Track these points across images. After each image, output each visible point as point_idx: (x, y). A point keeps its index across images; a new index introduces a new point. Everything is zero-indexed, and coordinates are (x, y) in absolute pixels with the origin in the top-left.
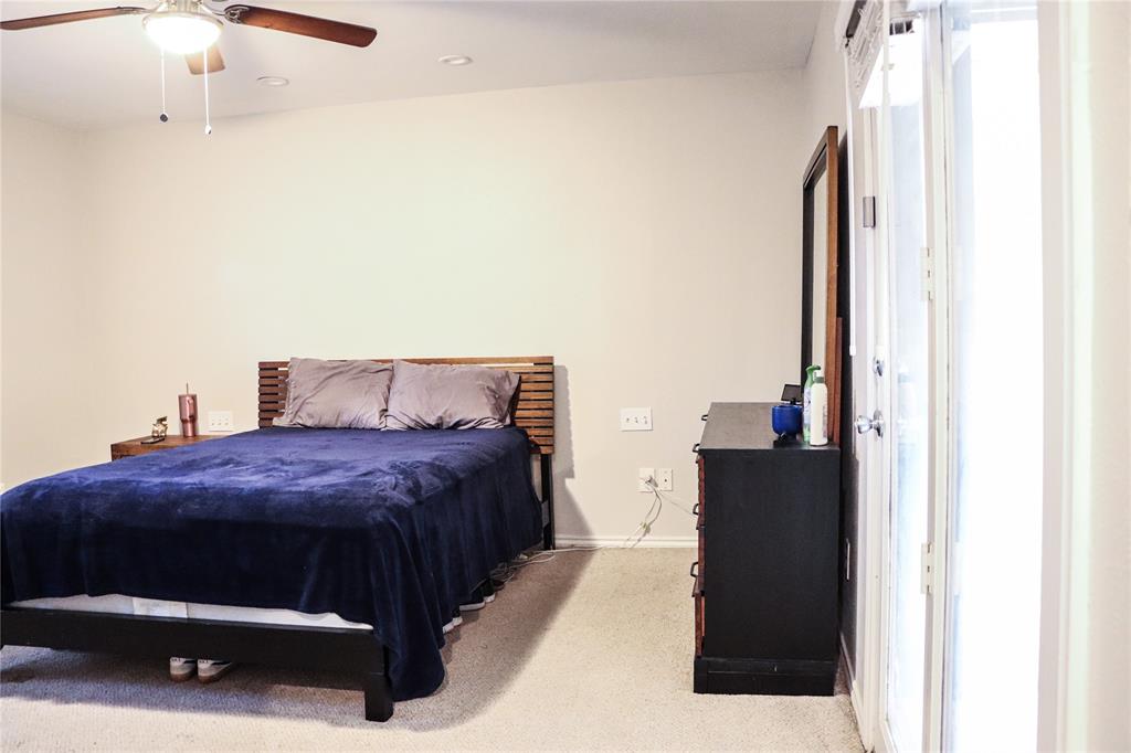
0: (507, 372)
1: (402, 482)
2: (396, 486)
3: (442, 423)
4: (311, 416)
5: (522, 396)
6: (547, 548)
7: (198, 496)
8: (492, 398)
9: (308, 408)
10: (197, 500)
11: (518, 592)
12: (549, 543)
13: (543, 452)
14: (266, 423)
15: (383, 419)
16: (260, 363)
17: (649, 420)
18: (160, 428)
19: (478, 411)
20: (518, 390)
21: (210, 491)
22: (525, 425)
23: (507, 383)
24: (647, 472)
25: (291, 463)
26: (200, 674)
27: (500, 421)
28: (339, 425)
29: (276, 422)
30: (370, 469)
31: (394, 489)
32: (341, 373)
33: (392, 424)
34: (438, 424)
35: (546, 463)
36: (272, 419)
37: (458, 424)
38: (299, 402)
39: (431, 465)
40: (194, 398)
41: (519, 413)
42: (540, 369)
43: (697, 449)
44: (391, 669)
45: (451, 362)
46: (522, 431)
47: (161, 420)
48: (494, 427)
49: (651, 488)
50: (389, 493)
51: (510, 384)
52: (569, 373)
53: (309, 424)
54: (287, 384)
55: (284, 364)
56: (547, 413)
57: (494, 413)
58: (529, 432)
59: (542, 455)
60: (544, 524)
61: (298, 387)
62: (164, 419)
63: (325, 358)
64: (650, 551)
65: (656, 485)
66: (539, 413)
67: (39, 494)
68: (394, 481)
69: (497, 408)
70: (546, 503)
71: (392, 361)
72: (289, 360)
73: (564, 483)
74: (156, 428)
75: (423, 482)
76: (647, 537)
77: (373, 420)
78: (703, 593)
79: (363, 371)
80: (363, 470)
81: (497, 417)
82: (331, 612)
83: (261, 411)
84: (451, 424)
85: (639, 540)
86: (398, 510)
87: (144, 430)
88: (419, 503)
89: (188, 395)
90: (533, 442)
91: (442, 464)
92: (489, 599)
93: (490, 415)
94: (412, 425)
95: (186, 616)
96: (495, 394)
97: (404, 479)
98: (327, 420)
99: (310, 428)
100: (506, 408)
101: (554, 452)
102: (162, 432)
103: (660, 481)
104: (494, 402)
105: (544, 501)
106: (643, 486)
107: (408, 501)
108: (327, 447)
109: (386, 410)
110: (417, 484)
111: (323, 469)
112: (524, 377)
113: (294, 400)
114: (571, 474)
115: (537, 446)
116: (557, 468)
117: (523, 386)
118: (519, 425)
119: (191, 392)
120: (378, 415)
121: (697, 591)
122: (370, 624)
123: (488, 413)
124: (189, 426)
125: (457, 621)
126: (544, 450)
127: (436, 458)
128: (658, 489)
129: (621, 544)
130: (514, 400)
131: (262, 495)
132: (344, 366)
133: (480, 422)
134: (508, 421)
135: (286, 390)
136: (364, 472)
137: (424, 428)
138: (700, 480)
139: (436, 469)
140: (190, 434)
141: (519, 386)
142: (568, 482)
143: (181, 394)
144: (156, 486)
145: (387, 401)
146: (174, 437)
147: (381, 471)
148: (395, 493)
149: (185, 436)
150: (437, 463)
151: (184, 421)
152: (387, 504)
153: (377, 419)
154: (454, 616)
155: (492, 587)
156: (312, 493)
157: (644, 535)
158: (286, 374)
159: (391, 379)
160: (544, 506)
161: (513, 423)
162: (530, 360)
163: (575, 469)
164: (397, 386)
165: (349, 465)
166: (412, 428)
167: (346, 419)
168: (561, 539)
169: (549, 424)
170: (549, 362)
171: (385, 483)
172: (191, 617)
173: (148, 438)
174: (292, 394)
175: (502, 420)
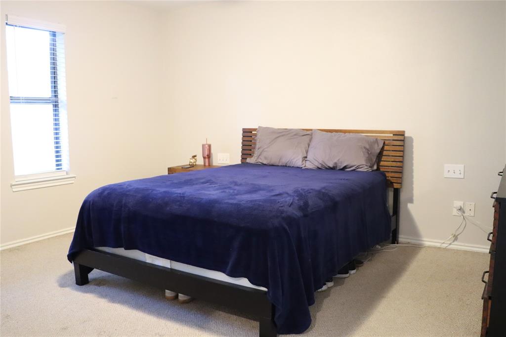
0: (377, 139)
1: (296, 202)
2: (292, 204)
3: (336, 167)
4: (266, 158)
5: (385, 153)
6: (393, 243)
7: (179, 201)
8: (366, 154)
9: (264, 154)
10: (178, 203)
11: (370, 270)
12: (395, 240)
13: (395, 187)
14: (244, 161)
15: (304, 162)
16: (243, 129)
17: (462, 173)
18: (193, 161)
19: (358, 161)
20: (382, 149)
21: (186, 198)
22: (385, 170)
23: (376, 145)
24: (458, 204)
25: (240, 185)
26: (179, 298)
27: (370, 167)
28: (280, 164)
29: (248, 160)
30: (281, 192)
31: (290, 206)
32: (283, 136)
33: (309, 165)
34: (334, 167)
35: (397, 193)
36: (246, 159)
37: (345, 167)
38: (261, 150)
39: (319, 191)
40: (210, 146)
41: (382, 163)
42: (396, 138)
43: (495, 196)
44: (277, 316)
45: (345, 132)
46: (383, 174)
47: (194, 157)
48: (366, 170)
49: (460, 213)
50: (285, 209)
51: (378, 146)
52: (414, 141)
53: (265, 163)
54: (256, 140)
55: (255, 130)
56: (399, 164)
57: (366, 163)
58: (387, 174)
59: (395, 189)
60: (392, 229)
61: (260, 142)
62: (195, 156)
63: (276, 127)
64: (457, 252)
65: (464, 212)
66: (394, 164)
67: (106, 192)
68: (291, 201)
69: (369, 159)
70: (395, 216)
71: (311, 130)
72: (257, 127)
73: (407, 206)
74: (191, 161)
75: (310, 203)
76: (455, 243)
77: (298, 162)
78: (490, 298)
79: (295, 135)
80: (277, 192)
81: (369, 164)
82: (245, 277)
83: (243, 154)
84: (342, 167)
85: (450, 244)
86: (290, 220)
87: (185, 161)
88: (305, 216)
89: (207, 144)
90: (389, 180)
91: (326, 192)
92: (353, 272)
93: (365, 164)
94: (320, 166)
95: (170, 267)
96: (368, 151)
97: (298, 200)
98: (274, 161)
99: (265, 165)
100: (374, 160)
101: (401, 188)
102: (194, 162)
103: (467, 210)
104: (367, 156)
105: (393, 215)
106: (455, 212)
107: (298, 214)
108: (264, 177)
109: (306, 157)
110: (306, 204)
111: (255, 189)
112: (387, 142)
113: (258, 149)
114: (411, 201)
115: (392, 183)
116: (403, 196)
117: (386, 148)
118: (381, 170)
119: (208, 143)
120: (301, 160)
121: (486, 296)
122: (266, 288)
123: (364, 163)
124: (207, 160)
125: (330, 284)
126: (396, 186)
127: (324, 188)
128: (465, 215)
129: (438, 245)
130: (380, 154)
131: (212, 203)
132: (285, 132)
133: (358, 167)
134: (375, 167)
135: (255, 144)
136: (277, 193)
137: (326, 168)
138: (495, 219)
139: (321, 194)
140: (207, 164)
141: (383, 147)
142: (410, 206)
143: (203, 143)
144: (161, 193)
145: (307, 152)
146: (200, 166)
147: (287, 193)
148: (290, 208)
149: (205, 165)
150: (323, 191)
151: (204, 158)
152: (283, 215)
153: (301, 162)
154: (329, 281)
155: (354, 264)
156: (240, 204)
157: (454, 241)
158: (255, 135)
159: (310, 140)
160: (393, 219)
161: (378, 169)
162: (390, 132)
163: (414, 198)
164: (313, 144)
165: (271, 188)
166: (320, 168)
167: (284, 161)
168: (402, 238)
169: (400, 170)
170: (402, 134)
171: (286, 202)
172: (173, 268)
173: (187, 165)
174: (257, 146)
175: (371, 167)
